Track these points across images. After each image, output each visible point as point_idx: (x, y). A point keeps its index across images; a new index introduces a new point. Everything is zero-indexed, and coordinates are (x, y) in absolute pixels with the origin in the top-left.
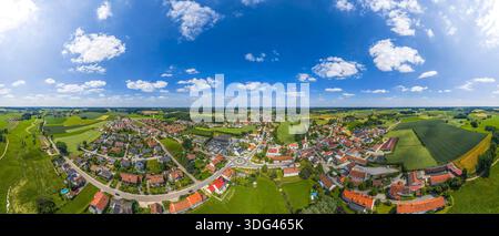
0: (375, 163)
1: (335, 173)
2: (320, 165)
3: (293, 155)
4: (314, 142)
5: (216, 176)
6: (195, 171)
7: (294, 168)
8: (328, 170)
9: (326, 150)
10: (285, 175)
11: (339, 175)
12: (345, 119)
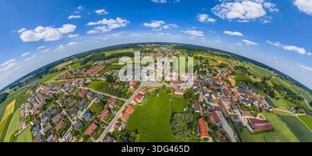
0: (232, 122)
4: (202, 77)
5: (136, 93)
6: (123, 94)
8: (202, 101)
9: (208, 86)
10: (176, 93)
11: (206, 108)
12: (237, 68)
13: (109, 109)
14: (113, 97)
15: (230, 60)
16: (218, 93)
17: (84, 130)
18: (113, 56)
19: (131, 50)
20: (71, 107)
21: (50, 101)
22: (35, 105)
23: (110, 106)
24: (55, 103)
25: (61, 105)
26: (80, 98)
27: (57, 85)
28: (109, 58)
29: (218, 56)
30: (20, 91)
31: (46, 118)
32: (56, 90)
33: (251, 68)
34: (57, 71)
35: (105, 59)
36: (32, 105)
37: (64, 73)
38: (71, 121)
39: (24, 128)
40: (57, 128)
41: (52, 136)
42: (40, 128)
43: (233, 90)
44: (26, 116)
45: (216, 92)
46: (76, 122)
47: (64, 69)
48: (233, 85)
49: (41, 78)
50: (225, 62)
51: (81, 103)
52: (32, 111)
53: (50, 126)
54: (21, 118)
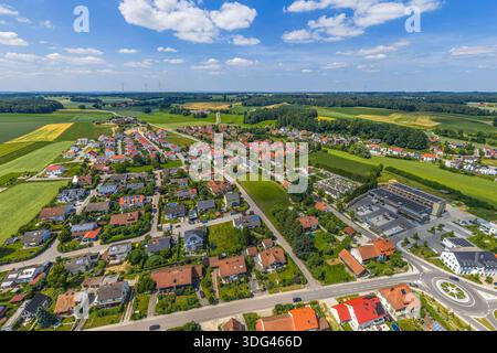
13: (250, 266)
14: (281, 241)
17: (158, 265)
18: (338, 128)
19: (424, 122)
20: (175, 199)
21: (144, 164)
22: (109, 154)
23: (259, 260)
24: (151, 172)
25: (158, 183)
26: (206, 194)
27: (176, 141)
28: (326, 128)
30: (91, 114)
31: (112, 188)
32: (168, 150)
34: (187, 113)
35: (313, 128)
36: (102, 151)
37: (200, 123)
38: (154, 226)
39: (52, 177)
40: (115, 220)
41: (91, 226)
42: (82, 198)
44: (77, 160)
46: (161, 234)
47: (204, 116)
49: (148, 111)
51: (201, 204)
52: (93, 160)
53: (105, 207)
54: (60, 158)
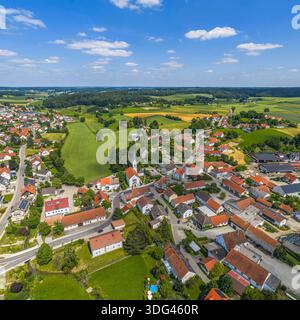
1: (195, 247)
2: (165, 224)
3: (106, 205)
7: (113, 233)
9: (179, 190)
10: (96, 253)
11: (204, 252)
12: (235, 120)
15: (213, 107)
16: (215, 197)
29: (179, 104)
33: (272, 108)
43: (245, 174)
45: (206, 198)
48: (241, 162)
50: (202, 116)
